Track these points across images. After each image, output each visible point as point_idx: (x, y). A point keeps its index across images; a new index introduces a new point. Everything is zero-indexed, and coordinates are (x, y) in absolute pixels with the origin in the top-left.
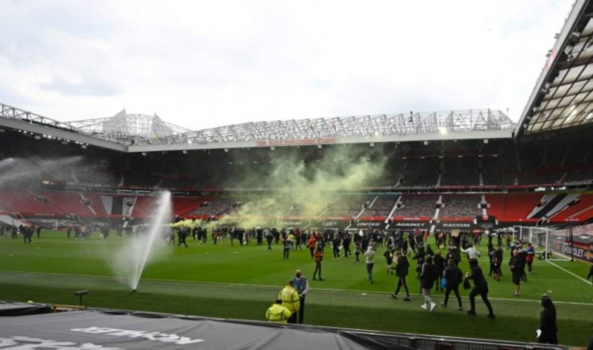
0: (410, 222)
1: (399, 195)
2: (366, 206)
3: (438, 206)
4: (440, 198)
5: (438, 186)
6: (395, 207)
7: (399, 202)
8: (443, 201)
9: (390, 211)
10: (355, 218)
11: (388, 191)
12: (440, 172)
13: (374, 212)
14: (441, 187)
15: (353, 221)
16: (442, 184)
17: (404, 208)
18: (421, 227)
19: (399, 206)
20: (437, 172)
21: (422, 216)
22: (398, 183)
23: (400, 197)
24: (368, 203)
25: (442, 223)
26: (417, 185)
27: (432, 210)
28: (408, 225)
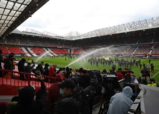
0: (140, 55)
1: (137, 46)
2: (126, 50)
3: (151, 49)
4: (153, 46)
5: (152, 43)
6: (136, 50)
7: (137, 48)
8: (154, 48)
9: (134, 51)
10: (122, 53)
11: (134, 45)
12: (154, 38)
13: (128, 52)
14: (153, 43)
15: (121, 54)
16: (154, 42)
17: (139, 50)
18: (143, 56)
19: (137, 50)
20: (153, 38)
21: (145, 53)
22: (137, 43)
23: (138, 47)
24: (127, 49)
25: (152, 55)
26: (144, 43)
27: (149, 50)
28: (139, 55)
